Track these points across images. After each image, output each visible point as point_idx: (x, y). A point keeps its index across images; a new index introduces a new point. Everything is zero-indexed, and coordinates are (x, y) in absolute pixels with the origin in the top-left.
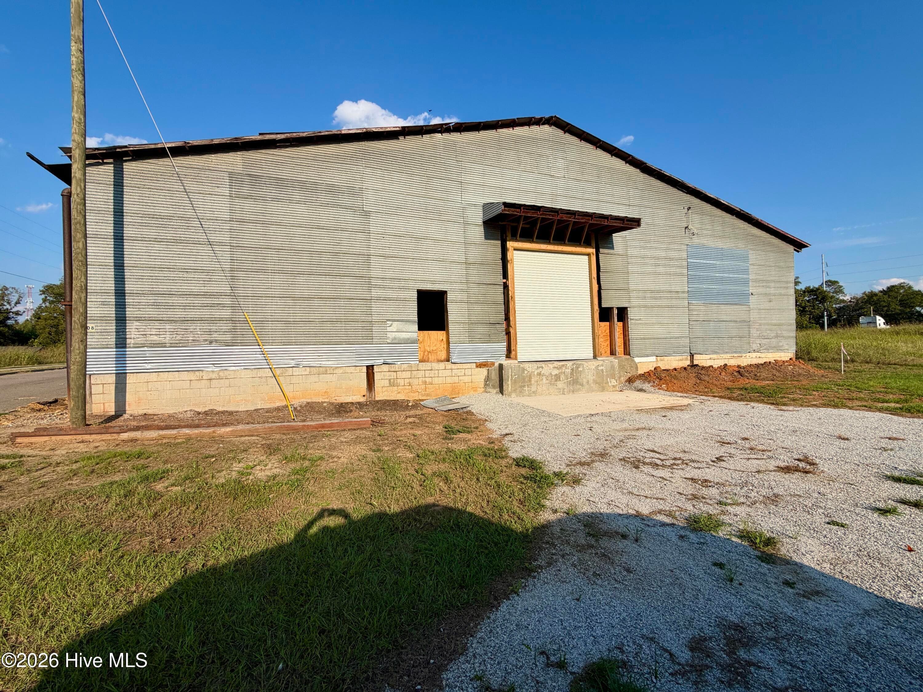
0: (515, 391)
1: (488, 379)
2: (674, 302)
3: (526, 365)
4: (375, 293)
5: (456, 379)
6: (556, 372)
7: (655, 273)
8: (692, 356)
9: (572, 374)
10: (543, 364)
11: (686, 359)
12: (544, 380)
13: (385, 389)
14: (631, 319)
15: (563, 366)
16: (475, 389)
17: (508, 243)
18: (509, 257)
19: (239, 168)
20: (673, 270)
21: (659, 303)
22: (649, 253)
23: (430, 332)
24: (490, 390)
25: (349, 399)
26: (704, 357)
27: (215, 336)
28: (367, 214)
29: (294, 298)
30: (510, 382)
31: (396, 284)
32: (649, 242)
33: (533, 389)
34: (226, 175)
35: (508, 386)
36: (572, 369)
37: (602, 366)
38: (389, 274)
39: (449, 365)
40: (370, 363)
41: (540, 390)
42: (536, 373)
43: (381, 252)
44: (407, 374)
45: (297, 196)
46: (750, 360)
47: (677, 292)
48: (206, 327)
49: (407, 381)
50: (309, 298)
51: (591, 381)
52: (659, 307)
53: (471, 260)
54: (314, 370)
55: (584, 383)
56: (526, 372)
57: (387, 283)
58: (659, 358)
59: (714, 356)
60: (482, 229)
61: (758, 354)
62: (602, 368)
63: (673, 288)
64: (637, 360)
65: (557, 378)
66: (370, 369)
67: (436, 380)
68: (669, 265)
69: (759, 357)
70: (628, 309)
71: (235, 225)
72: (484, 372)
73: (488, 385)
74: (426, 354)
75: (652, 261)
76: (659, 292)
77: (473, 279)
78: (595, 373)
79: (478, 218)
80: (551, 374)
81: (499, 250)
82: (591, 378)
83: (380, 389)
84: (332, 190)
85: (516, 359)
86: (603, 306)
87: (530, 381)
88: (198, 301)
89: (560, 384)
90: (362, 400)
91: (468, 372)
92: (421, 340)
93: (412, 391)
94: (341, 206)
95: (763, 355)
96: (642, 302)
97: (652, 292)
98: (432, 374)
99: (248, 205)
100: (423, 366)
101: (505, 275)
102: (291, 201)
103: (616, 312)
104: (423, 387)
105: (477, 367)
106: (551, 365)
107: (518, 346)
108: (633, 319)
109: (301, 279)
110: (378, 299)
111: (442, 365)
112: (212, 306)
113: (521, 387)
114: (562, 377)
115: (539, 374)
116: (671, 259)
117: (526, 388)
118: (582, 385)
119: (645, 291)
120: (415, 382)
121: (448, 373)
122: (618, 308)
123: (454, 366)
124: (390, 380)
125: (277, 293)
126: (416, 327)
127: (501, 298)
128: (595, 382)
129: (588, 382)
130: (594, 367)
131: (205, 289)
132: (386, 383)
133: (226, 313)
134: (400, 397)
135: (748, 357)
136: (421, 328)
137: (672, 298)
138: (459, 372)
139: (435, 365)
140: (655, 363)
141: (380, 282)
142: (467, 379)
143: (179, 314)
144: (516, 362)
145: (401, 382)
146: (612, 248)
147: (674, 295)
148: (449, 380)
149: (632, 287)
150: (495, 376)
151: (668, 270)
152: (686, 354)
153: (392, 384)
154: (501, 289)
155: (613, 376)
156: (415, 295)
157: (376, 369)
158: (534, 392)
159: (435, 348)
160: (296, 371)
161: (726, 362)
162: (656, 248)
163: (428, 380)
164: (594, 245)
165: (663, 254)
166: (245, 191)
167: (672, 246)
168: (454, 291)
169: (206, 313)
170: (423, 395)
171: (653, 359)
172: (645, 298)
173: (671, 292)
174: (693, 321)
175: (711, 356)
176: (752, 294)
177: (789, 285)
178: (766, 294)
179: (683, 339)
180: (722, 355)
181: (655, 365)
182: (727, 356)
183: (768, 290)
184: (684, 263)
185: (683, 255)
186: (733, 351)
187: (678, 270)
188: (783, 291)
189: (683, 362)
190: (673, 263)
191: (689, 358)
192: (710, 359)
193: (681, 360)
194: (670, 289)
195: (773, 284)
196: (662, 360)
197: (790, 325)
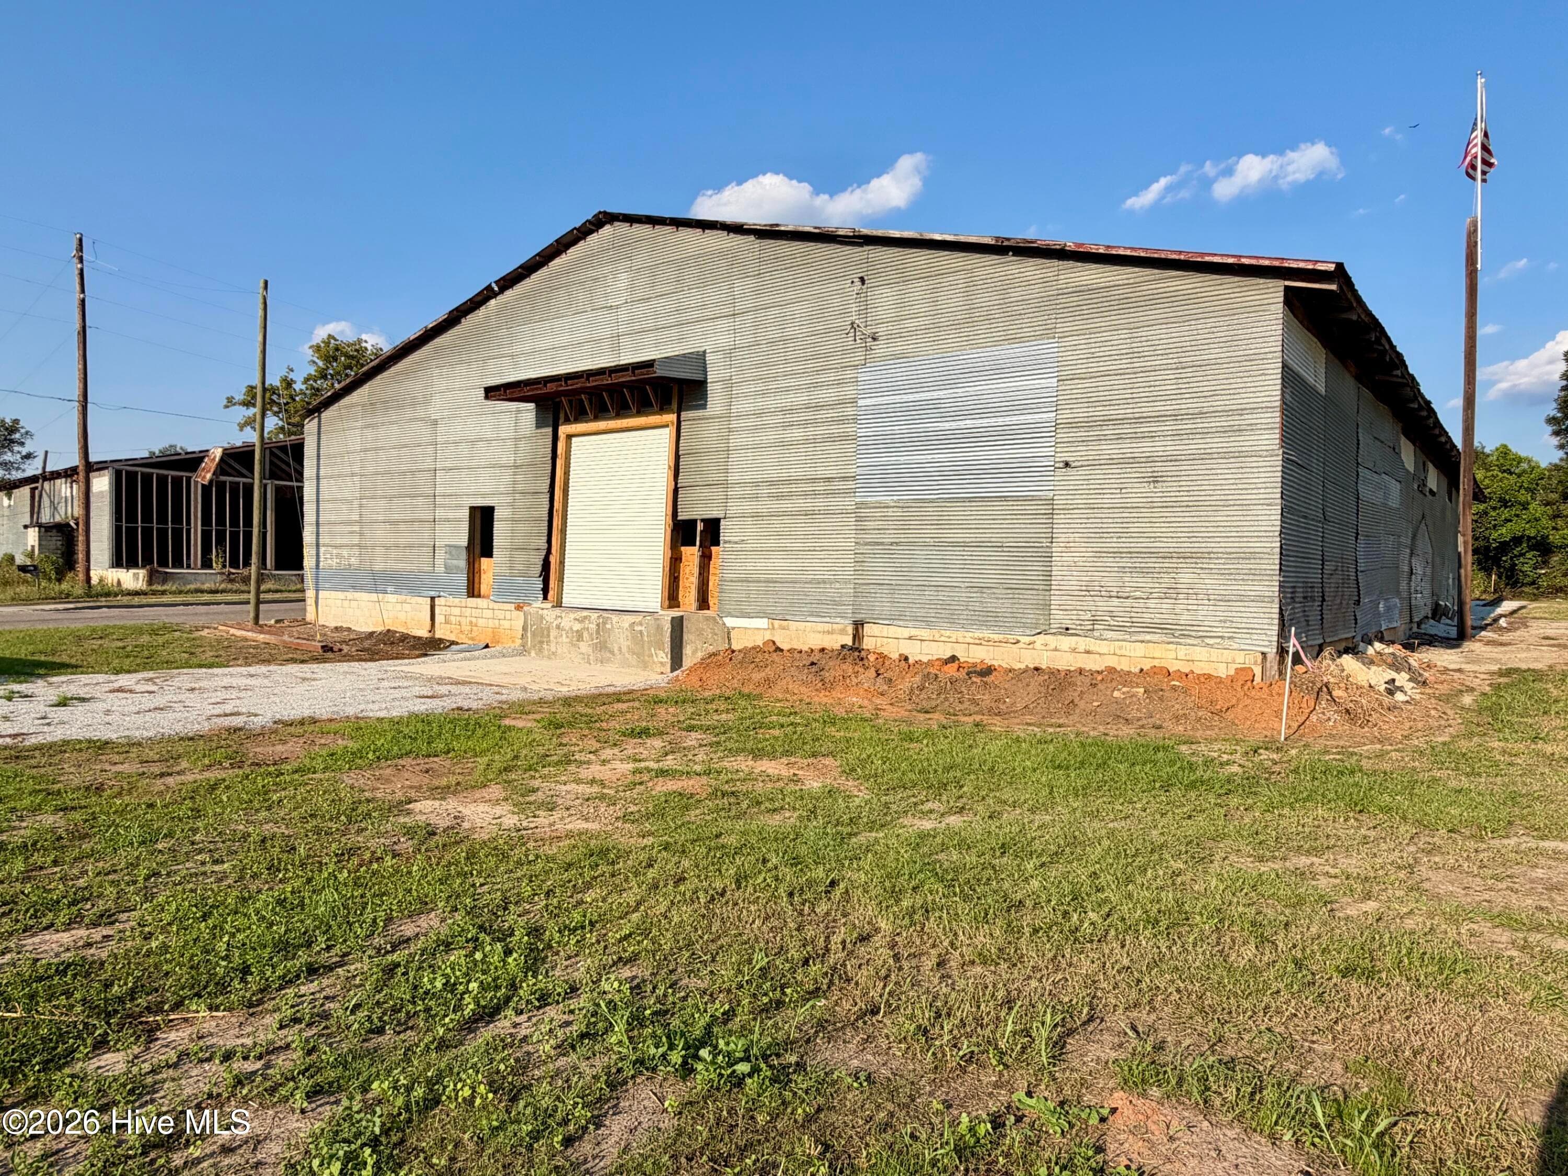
0: (533, 647)
2: (820, 503)
4: (438, 513)
5: (496, 623)
6: (577, 626)
7: (782, 444)
8: (858, 626)
9: (598, 632)
11: (843, 632)
12: (564, 637)
13: (441, 626)
14: (725, 542)
15: (585, 617)
16: (513, 639)
17: (559, 427)
18: (560, 451)
20: (821, 430)
21: (786, 505)
22: (771, 402)
25: (416, 634)
26: (893, 631)
27: (352, 560)
28: (435, 423)
29: (390, 523)
30: (529, 635)
31: (454, 502)
32: (775, 379)
33: (553, 648)
35: (528, 639)
36: (598, 625)
37: (641, 624)
38: (448, 490)
39: (491, 604)
40: (432, 594)
42: (554, 625)
43: (443, 465)
44: (458, 611)
46: (1047, 654)
47: (829, 480)
49: (458, 619)
50: (398, 523)
51: (624, 649)
52: (785, 514)
53: (519, 462)
54: (399, 598)
55: (615, 651)
56: (544, 622)
57: (447, 502)
58: (776, 623)
59: (924, 633)
61: (1082, 643)
63: (821, 472)
64: (730, 622)
65: (580, 636)
66: (432, 602)
67: (479, 622)
68: (815, 423)
69: (1088, 652)
70: (722, 522)
71: (363, 455)
73: (523, 636)
75: (778, 418)
76: (789, 482)
77: (521, 487)
81: (549, 441)
82: (623, 643)
83: (438, 625)
84: (414, 403)
86: (679, 518)
88: (346, 529)
89: (584, 647)
90: (428, 635)
91: (507, 615)
93: (461, 632)
94: (419, 420)
95: (1102, 647)
96: (749, 507)
97: (772, 483)
98: (477, 613)
100: (470, 602)
101: (553, 477)
103: (700, 527)
104: (468, 628)
105: (517, 609)
107: (564, 583)
108: (730, 542)
109: (393, 504)
110: (440, 520)
111: (485, 603)
114: (585, 634)
115: (558, 627)
116: (818, 407)
117: (545, 646)
118: (612, 653)
119: (756, 484)
120: (463, 621)
121: (492, 613)
122: (702, 520)
123: (495, 606)
124: (445, 616)
125: (382, 517)
126: (463, 553)
127: (546, 512)
128: (628, 651)
129: (620, 650)
130: (627, 625)
131: (348, 518)
132: (442, 619)
133: (357, 539)
134: (452, 637)
135: (1036, 646)
137: (815, 494)
138: (500, 615)
139: (481, 603)
140: (768, 632)
141: (442, 501)
142: (504, 624)
143: (339, 540)
145: (452, 619)
146: (704, 406)
147: (820, 487)
149: (733, 478)
151: (811, 431)
152: (842, 621)
153: (447, 620)
154: (547, 498)
156: (466, 513)
157: (436, 601)
162: (787, 390)
163: (472, 620)
164: (675, 406)
165: (802, 399)
167: (823, 378)
168: (499, 506)
169: (349, 539)
171: (763, 623)
172: (756, 497)
173: (814, 480)
174: (867, 544)
175: (914, 632)
176: (1067, 465)
177: (1249, 419)
178: (1133, 460)
179: (838, 585)
180: (948, 633)
181: (768, 636)
182: (969, 636)
183: (1145, 448)
184: (850, 411)
185: (849, 391)
186: (984, 624)
187: (835, 429)
188: (1216, 443)
189: (834, 636)
190: (823, 414)
191: (850, 630)
192: (910, 638)
193: (828, 632)
194: (811, 473)
195: (1169, 427)
196: (784, 629)
197: (1252, 555)
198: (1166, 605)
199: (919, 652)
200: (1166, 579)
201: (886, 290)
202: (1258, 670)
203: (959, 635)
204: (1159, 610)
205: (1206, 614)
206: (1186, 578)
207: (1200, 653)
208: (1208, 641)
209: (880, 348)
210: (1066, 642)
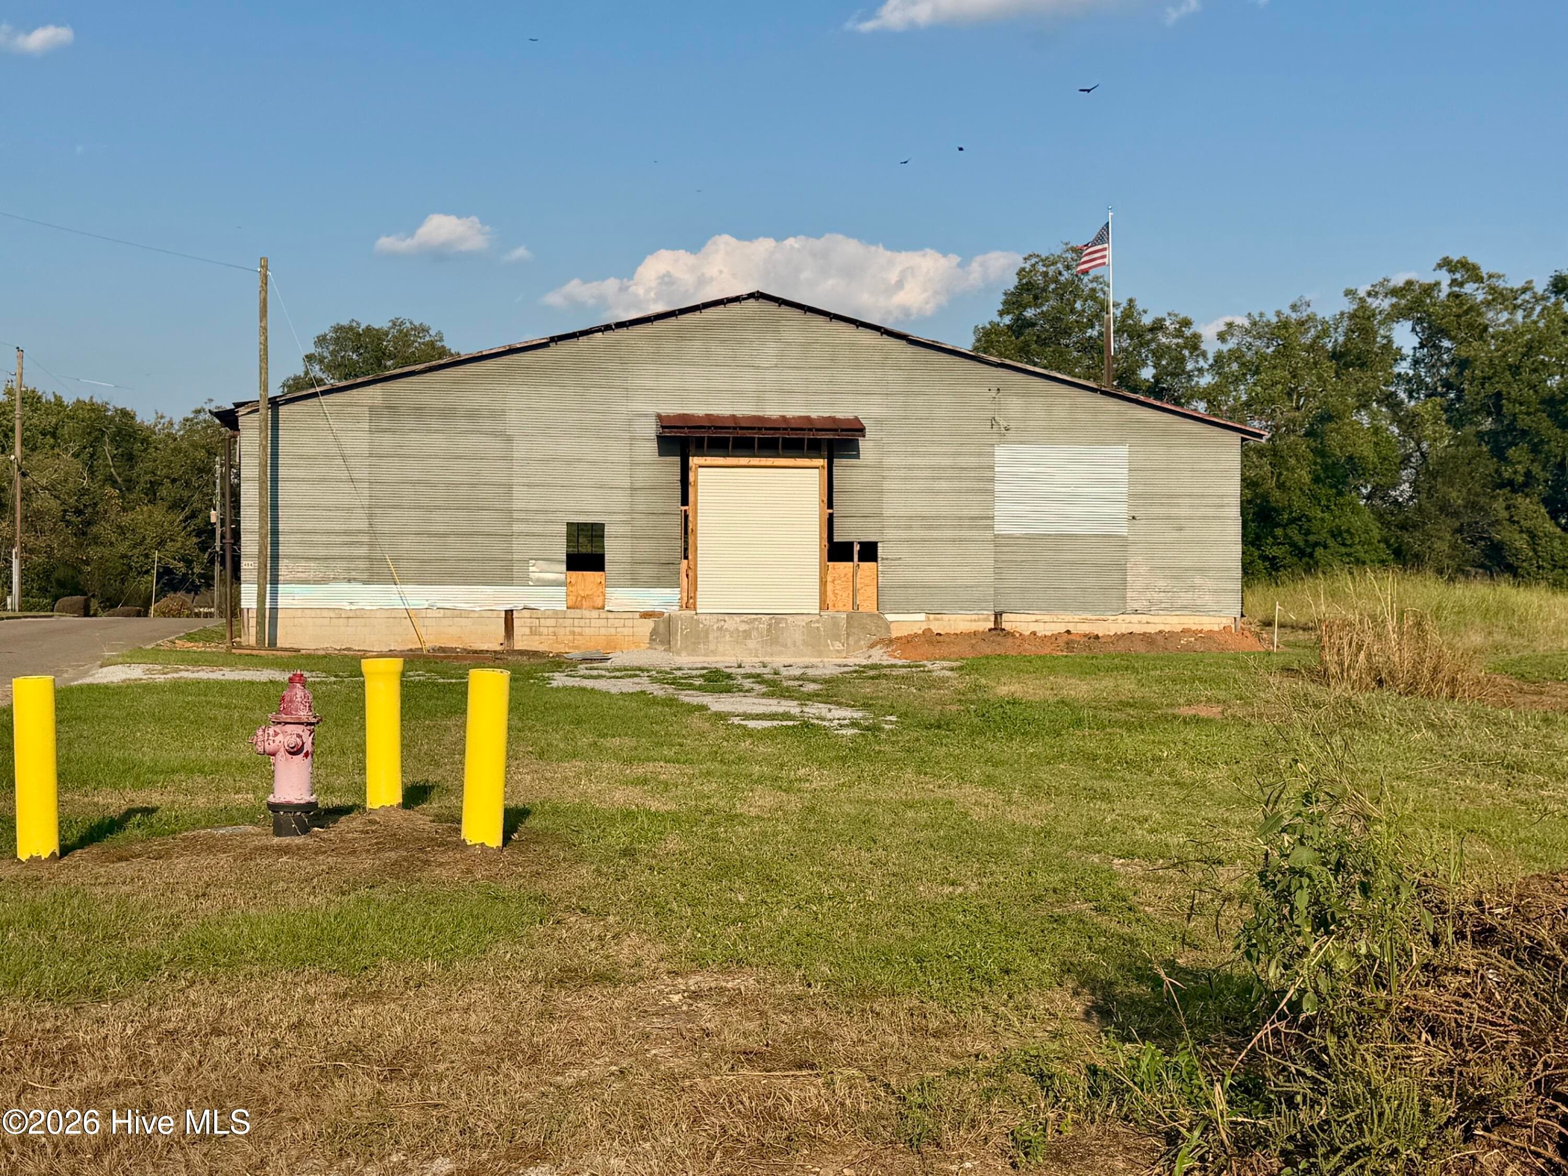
0: (686, 648)
1: (654, 632)
2: (965, 534)
3: (703, 617)
4: (517, 527)
5: (613, 631)
6: (744, 628)
8: (998, 615)
9: (769, 630)
10: (726, 617)
11: (987, 620)
12: (728, 636)
13: (525, 638)
14: (883, 559)
15: (756, 619)
16: (637, 644)
17: (691, 458)
18: (691, 479)
19: (378, 401)
20: (964, 485)
21: (936, 534)
22: (921, 461)
23: (585, 573)
24: (657, 646)
25: (485, 648)
26: (1023, 617)
27: (354, 574)
28: (509, 439)
29: (430, 534)
30: (679, 637)
31: (541, 517)
33: (712, 647)
34: (366, 409)
35: (678, 641)
36: (770, 625)
37: (818, 622)
38: (533, 506)
39: (603, 615)
40: (508, 607)
41: (721, 649)
42: (715, 627)
43: (525, 480)
44: (551, 622)
45: (435, 424)
46: (1124, 625)
47: (972, 518)
48: (344, 564)
49: (551, 629)
50: (445, 535)
51: (799, 643)
52: (936, 540)
53: (638, 485)
54: (449, 613)
55: (789, 644)
56: (701, 626)
57: (531, 516)
58: (932, 617)
59: (1047, 618)
60: (655, 444)
61: (1144, 618)
62: (817, 625)
63: (966, 512)
64: (890, 617)
65: (747, 634)
66: (509, 614)
67: (587, 631)
68: (959, 478)
69: (1148, 623)
70: (879, 545)
71: (375, 461)
72: (649, 624)
73: (654, 640)
74: (579, 599)
75: (927, 473)
76: (938, 517)
77: (641, 508)
78: (805, 631)
79: (650, 429)
80: (737, 630)
81: (678, 470)
82: (798, 637)
83: (520, 637)
84: (473, 415)
85: (695, 609)
86: (835, 540)
87: (707, 637)
88: (339, 539)
89: (751, 644)
90: (499, 648)
91: (629, 623)
92: (573, 581)
93: (557, 642)
94: (481, 433)
95: (1156, 620)
96: (904, 534)
97: (924, 518)
98: (582, 622)
99: (387, 440)
100: (570, 613)
101: (685, 501)
102: (429, 431)
103: (857, 548)
104: (571, 637)
105: (641, 617)
106: (737, 618)
107: (698, 593)
108: (887, 559)
109: (436, 516)
110: (520, 534)
111: (595, 613)
112: (352, 543)
113: (694, 643)
114: (754, 634)
115: (720, 629)
116: (962, 468)
117: (702, 646)
118: (785, 646)
119: (910, 518)
120: (561, 631)
121: (603, 622)
122: (859, 543)
123: (610, 615)
124: (531, 627)
125: (414, 529)
126: (564, 567)
127: (678, 531)
128: (805, 643)
129: (794, 644)
130: (804, 624)
131: (344, 527)
132: (527, 631)
133: (363, 551)
134: (541, 648)
135: (1119, 621)
136: (569, 569)
137: (962, 527)
138: (617, 623)
139: (586, 613)
140: (924, 624)
141: (522, 515)
142: (626, 631)
143: (323, 552)
144: (694, 612)
145: (545, 631)
146: (857, 456)
147: (967, 522)
148: (603, 631)
149: (887, 512)
150: (662, 628)
151: (956, 484)
152: (985, 612)
153: (534, 631)
154: (678, 520)
155: (836, 637)
156: (565, 528)
157: (515, 614)
158: (712, 652)
159: (590, 592)
160: (430, 613)
161: (1071, 627)
162: (935, 454)
163: (577, 630)
164: (825, 454)
165: (948, 461)
166: (384, 424)
167: (965, 449)
168: (612, 523)
169: (346, 551)
170: (570, 647)
171: (922, 617)
172: (910, 527)
173: (960, 518)
174: (1003, 561)
175: (1039, 617)
176: (1134, 518)
177: (1226, 501)
178: (1169, 518)
179: (982, 589)
180: (1063, 617)
181: (924, 627)
182: (1077, 618)
183: (1174, 511)
184: (988, 474)
185: (985, 461)
186: (1085, 610)
187: (976, 485)
188: (1210, 512)
189: (980, 623)
190: (965, 474)
191: (992, 618)
192: (1036, 621)
193: (975, 621)
194: (959, 513)
195: (1187, 501)
196: (938, 620)
197: (1228, 569)
198: (1190, 595)
199: (1044, 630)
200: (1189, 581)
201: (1015, 400)
202: (1233, 626)
203: (1068, 617)
204: (1185, 598)
205: (1208, 598)
206: (1198, 581)
207: (1205, 620)
208: (1211, 613)
209: (1010, 435)
210: (1135, 618)
